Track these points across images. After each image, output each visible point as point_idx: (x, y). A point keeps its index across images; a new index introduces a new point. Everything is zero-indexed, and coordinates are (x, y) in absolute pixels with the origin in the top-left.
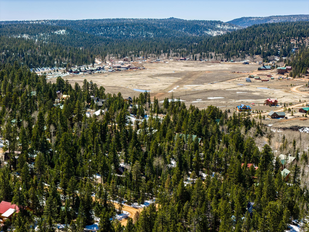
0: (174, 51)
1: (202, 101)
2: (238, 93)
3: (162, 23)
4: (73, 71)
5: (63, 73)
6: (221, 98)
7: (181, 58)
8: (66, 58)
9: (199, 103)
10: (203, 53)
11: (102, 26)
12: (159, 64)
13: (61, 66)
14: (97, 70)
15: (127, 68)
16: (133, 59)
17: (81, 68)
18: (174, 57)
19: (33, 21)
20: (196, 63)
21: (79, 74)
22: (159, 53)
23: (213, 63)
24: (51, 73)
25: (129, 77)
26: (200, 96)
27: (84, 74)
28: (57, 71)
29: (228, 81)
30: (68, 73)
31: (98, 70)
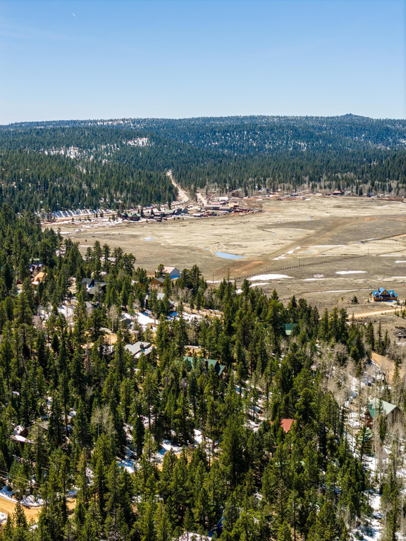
0: (329, 178)
1: (323, 279)
2: (397, 262)
3: (327, 124)
4: (129, 215)
5: (111, 220)
6: (361, 272)
7: (336, 192)
8: (121, 192)
9: (315, 282)
10: (376, 182)
11: (217, 130)
12: (293, 203)
13: (110, 207)
14: (174, 214)
15: (230, 211)
16: (250, 192)
17: (144, 211)
18: (323, 190)
19: (103, 121)
20: (359, 201)
21: (140, 221)
22: (299, 181)
23: (391, 200)
24: (90, 220)
25: (223, 228)
26: (324, 267)
27: (147, 222)
28: (102, 216)
29: (394, 238)
30: (120, 220)
31: (176, 214)
